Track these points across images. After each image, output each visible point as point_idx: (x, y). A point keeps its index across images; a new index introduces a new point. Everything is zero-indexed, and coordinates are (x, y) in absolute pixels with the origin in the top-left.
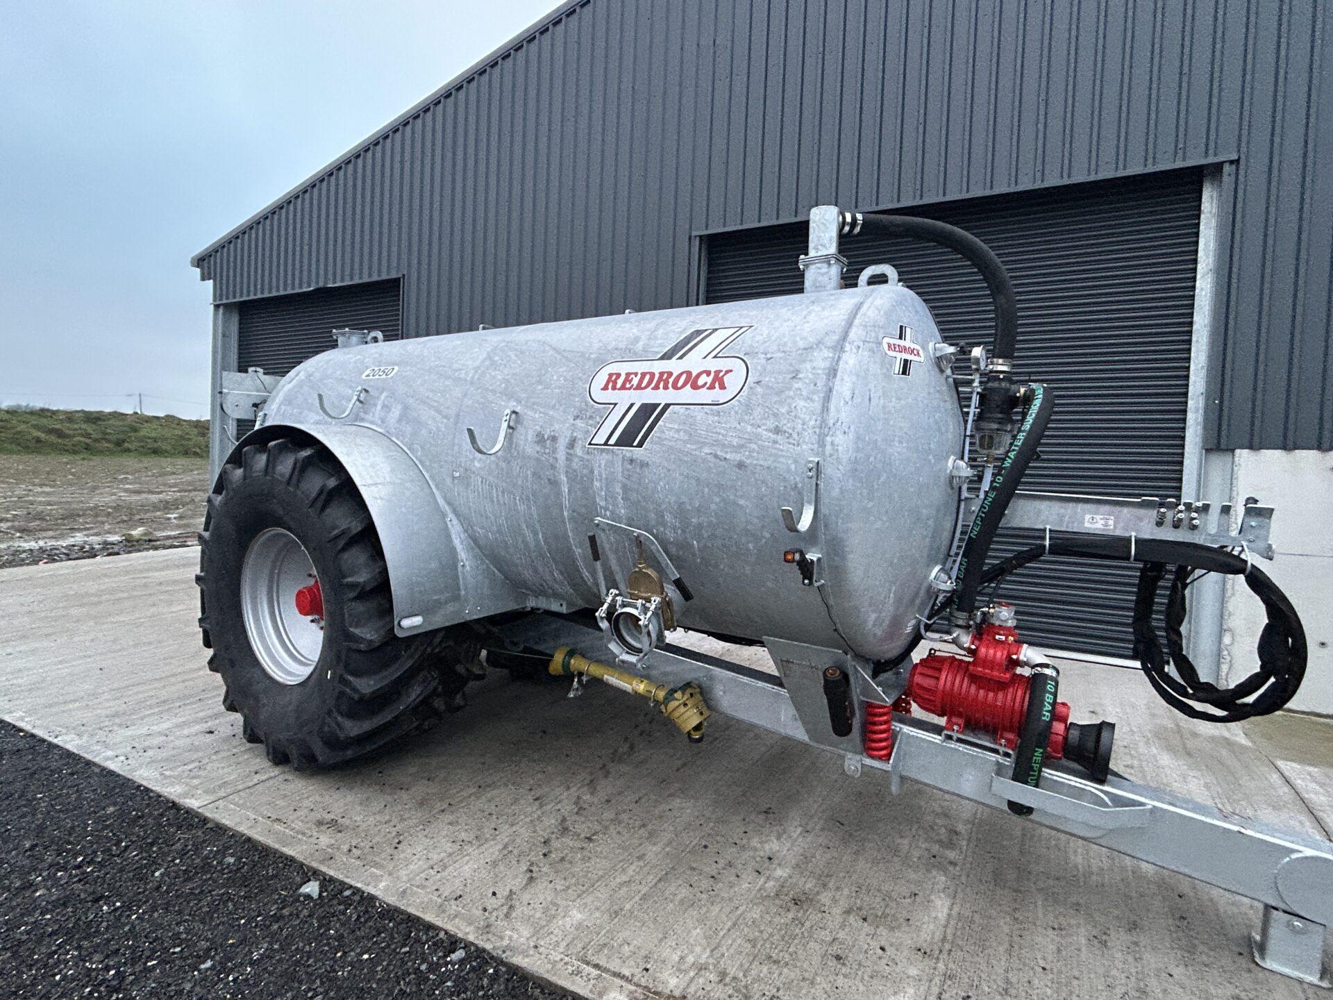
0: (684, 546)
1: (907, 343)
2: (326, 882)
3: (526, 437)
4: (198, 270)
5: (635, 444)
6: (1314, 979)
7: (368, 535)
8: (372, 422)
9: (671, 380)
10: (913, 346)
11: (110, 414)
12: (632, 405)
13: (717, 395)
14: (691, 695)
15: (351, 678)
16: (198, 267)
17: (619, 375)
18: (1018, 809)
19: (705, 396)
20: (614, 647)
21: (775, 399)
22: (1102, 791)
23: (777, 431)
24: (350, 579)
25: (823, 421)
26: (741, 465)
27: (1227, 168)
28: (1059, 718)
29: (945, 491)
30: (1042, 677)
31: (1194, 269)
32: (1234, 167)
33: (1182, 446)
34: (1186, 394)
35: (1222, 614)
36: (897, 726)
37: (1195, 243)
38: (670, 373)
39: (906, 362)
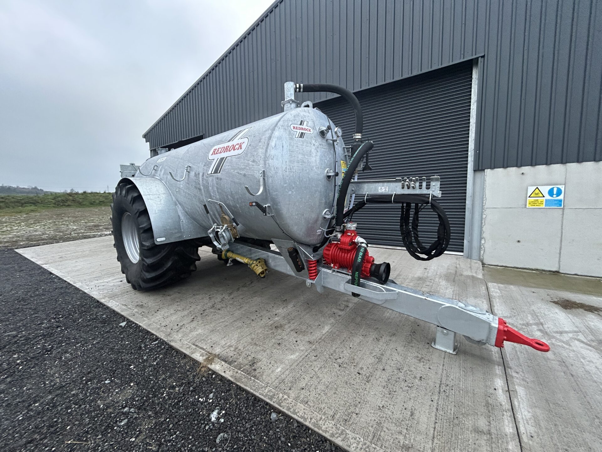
0: (235, 207)
1: (304, 126)
2: (129, 321)
3: (192, 174)
4: (145, 139)
5: (218, 172)
6: (451, 352)
7: (145, 212)
8: (157, 176)
9: (228, 149)
10: (307, 128)
12: (218, 159)
13: (240, 151)
14: (259, 262)
15: (145, 259)
16: (144, 137)
17: (216, 150)
18: (354, 295)
19: (236, 152)
20: (215, 243)
21: (254, 150)
22: (382, 287)
23: (254, 161)
24: (141, 226)
25: (266, 155)
26: (245, 175)
27: (480, 59)
28: (368, 262)
29: (324, 181)
30: (360, 247)
31: (470, 101)
32: (483, 59)
33: (467, 170)
34: (468, 150)
35: (481, 232)
36: (320, 268)
37: (471, 91)
38: (229, 146)
39: (302, 133)
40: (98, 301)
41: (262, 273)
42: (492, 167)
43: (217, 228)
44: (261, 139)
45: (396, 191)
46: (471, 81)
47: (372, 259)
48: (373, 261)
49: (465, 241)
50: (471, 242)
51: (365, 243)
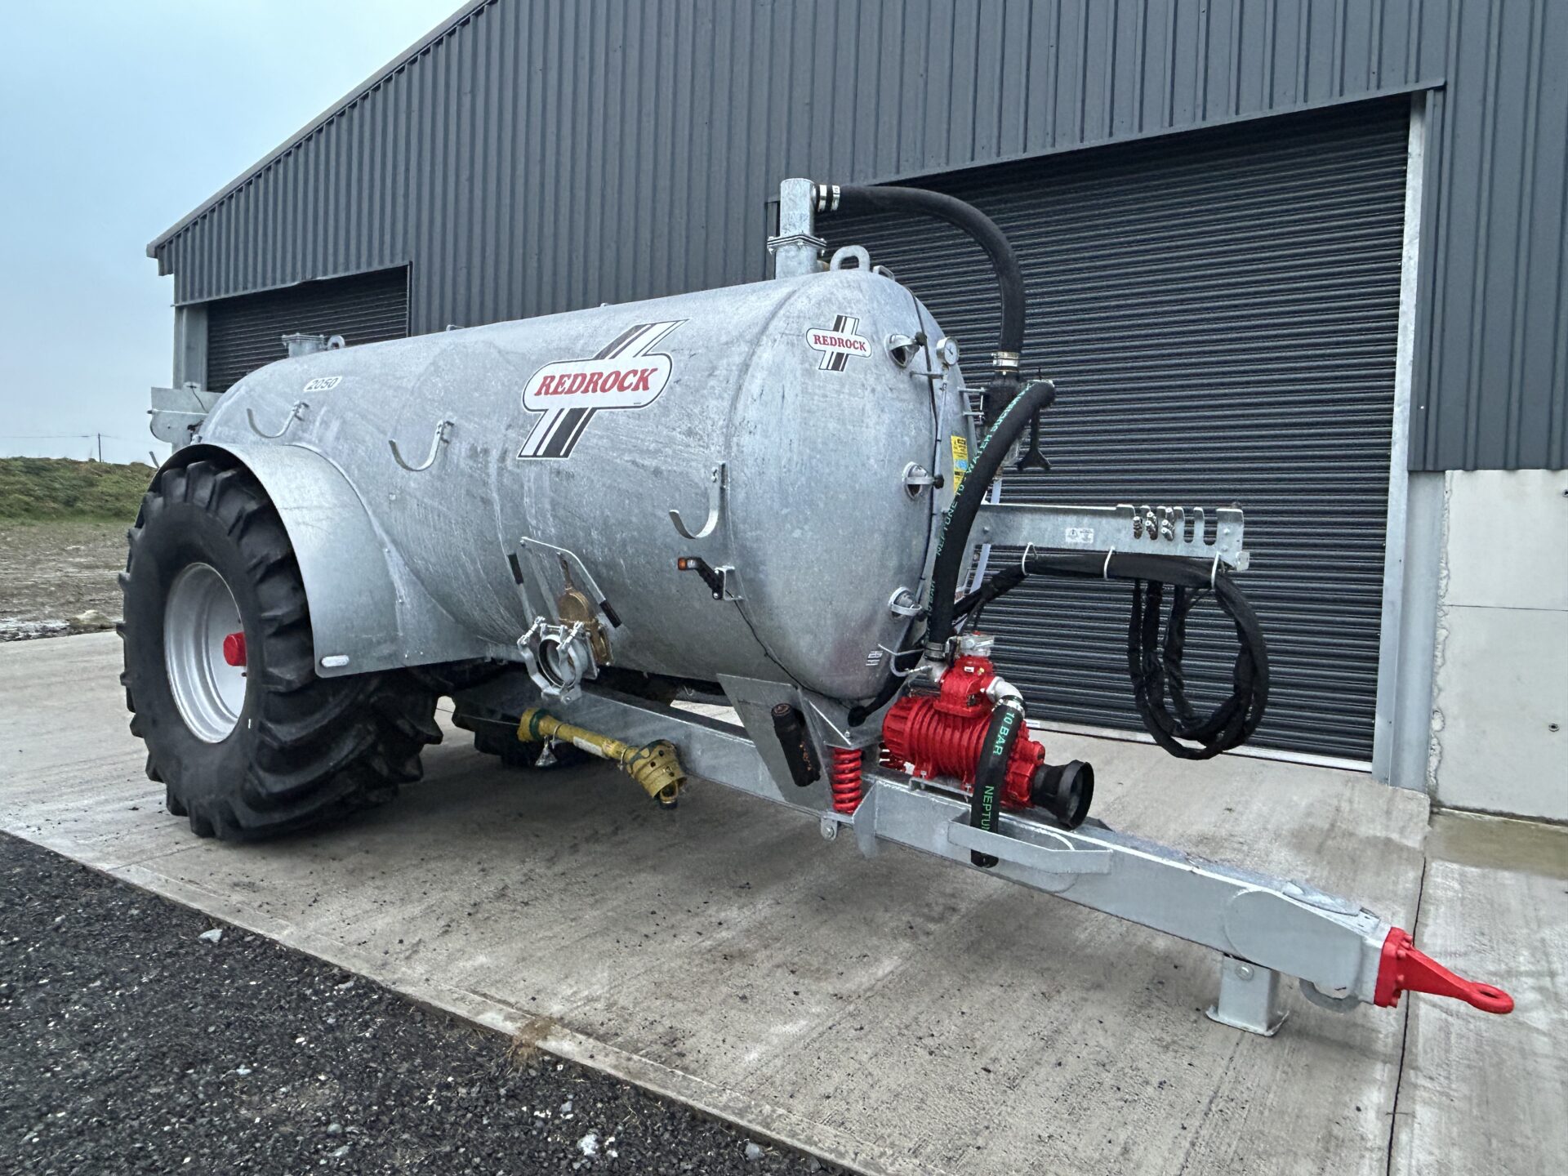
0: (611, 565)
1: (846, 335)
2: (228, 929)
3: (460, 449)
4: (156, 260)
5: (562, 454)
6: (1261, 1030)
7: (288, 565)
8: (310, 442)
9: (600, 382)
10: (853, 338)
11: (58, 462)
12: (562, 410)
13: (643, 397)
14: (661, 754)
15: (270, 725)
16: (156, 257)
17: (553, 378)
18: (982, 860)
19: (629, 398)
20: (538, 679)
21: (691, 398)
22: (1066, 837)
23: (690, 433)
24: (268, 614)
25: (730, 420)
26: (657, 472)
27: (1430, 95)
28: (1026, 758)
29: (900, 500)
30: (1003, 709)
31: (1402, 231)
32: (1440, 96)
33: (1387, 468)
34: (1392, 398)
35: (1431, 691)
36: (872, 778)
37: (1403, 196)
38: (600, 375)
39: (840, 356)
40: (84, 868)
41: (669, 790)
42: (1471, 464)
43: (547, 632)
44: (714, 368)
45: (1116, 543)
46: (1405, 162)
47: (1037, 750)
48: (1042, 756)
49: (1379, 721)
50: (1397, 724)
51: (1018, 699)
